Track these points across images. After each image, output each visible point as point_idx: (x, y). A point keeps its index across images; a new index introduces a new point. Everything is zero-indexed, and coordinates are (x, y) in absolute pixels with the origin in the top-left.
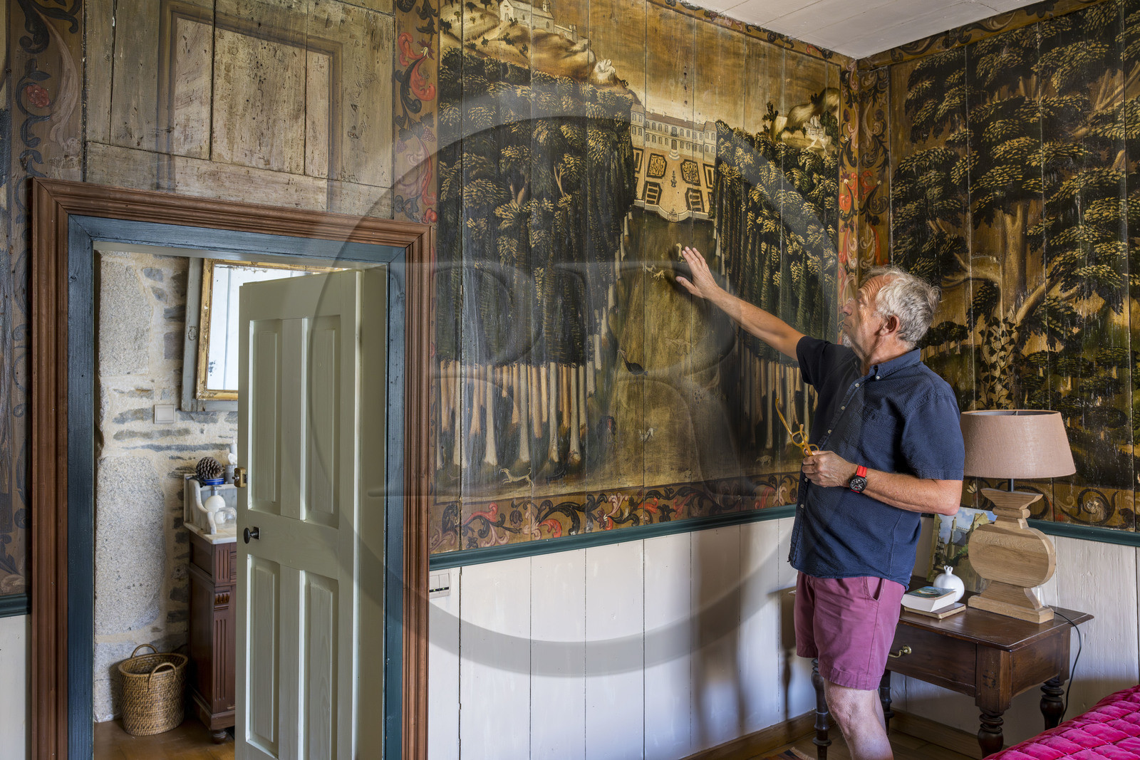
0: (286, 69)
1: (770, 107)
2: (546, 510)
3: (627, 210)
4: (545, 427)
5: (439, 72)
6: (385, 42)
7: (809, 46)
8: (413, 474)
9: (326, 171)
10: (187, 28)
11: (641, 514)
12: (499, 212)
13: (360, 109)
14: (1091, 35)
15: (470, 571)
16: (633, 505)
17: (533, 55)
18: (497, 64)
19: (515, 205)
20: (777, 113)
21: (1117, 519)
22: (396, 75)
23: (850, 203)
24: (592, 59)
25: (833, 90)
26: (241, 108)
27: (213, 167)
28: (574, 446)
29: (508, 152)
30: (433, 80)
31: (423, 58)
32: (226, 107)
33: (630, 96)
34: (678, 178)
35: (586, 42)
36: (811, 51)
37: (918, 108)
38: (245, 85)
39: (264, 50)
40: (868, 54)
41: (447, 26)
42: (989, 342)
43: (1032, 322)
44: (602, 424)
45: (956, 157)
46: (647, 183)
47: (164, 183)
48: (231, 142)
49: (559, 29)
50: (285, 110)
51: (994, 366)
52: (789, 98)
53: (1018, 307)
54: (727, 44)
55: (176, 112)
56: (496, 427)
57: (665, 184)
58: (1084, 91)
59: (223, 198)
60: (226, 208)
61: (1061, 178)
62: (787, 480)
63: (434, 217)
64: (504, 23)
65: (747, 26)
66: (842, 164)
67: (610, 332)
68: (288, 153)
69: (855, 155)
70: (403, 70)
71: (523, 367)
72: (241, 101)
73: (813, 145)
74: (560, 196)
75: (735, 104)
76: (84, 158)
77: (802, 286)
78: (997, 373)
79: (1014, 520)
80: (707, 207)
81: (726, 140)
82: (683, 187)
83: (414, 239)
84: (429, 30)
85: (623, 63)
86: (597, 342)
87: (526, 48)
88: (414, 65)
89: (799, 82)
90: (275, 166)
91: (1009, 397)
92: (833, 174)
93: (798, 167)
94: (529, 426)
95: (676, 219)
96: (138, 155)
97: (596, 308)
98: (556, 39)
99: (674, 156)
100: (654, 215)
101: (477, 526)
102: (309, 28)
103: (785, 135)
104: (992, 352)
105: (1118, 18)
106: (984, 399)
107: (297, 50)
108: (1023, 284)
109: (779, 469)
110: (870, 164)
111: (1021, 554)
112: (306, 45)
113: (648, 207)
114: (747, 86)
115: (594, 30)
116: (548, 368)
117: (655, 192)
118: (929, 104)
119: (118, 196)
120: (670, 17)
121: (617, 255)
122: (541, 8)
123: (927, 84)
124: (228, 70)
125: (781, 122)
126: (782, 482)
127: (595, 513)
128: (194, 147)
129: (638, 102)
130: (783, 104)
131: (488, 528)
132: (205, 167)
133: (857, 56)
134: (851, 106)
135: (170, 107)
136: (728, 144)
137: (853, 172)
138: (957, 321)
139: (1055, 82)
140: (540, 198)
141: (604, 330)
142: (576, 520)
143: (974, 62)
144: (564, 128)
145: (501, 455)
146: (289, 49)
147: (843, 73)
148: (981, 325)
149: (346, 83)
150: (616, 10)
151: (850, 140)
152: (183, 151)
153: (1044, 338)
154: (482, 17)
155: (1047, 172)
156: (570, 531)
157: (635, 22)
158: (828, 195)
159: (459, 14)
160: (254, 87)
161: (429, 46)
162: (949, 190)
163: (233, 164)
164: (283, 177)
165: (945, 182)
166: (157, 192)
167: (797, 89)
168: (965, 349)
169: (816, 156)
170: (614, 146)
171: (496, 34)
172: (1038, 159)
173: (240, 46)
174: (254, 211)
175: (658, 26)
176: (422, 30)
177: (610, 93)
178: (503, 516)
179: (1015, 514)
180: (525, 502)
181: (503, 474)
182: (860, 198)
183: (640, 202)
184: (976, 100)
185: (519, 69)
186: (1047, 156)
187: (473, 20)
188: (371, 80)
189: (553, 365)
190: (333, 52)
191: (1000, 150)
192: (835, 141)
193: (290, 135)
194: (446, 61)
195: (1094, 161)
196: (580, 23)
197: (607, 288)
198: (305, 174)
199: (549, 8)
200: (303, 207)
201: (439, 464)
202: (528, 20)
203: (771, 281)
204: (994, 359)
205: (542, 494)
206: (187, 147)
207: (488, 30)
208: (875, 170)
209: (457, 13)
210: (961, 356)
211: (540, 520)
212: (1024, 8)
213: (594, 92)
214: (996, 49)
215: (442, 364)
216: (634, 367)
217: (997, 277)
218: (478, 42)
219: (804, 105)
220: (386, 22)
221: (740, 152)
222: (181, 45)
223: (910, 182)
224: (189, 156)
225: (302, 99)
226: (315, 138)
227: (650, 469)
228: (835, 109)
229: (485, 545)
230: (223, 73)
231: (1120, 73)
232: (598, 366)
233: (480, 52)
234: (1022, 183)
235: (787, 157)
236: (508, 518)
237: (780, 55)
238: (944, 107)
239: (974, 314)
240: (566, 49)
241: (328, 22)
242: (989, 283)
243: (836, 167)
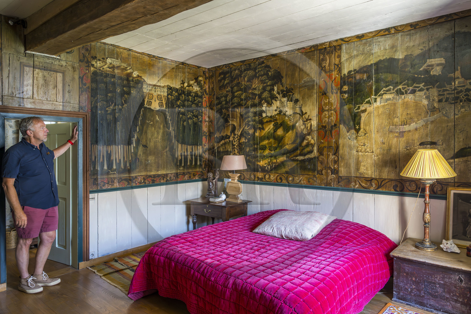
0: (51, 77)
1: (183, 81)
2: (120, 180)
3: (142, 108)
4: (120, 160)
5: (91, 76)
6: (77, 70)
7: (193, 65)
8: (85, 171)
9: (62, 101)
10: (27, 69)
11: (146, 181)
12: (107, 109)
13: (71, 86)
14: (252, 69)
15: (100, 194)
16: (144, 179)
17: (116, 71)
18: (106, 74)
19: (111, 107)
20: (184, 82)
21: (256, 179)
22: (79, 77)
23: (206, 104)
24: (132, 71)
25: (201, 76)
26: (40, 87)
27: (33, 101)
28: (128, 165)
29: (109, 95)
30: (89, 78)
31: (87, 73)
32: (36, 87)
33: (143, 80)
34: (156, 99)
35: (130, 67)
36: (194, 67)
37: (221, 82)
38: (41, 81)
39: (46, 73)
40: (210, 67)
41: (93, 65)
42: (234, 139)
43: (242, 135)
44: (136, 160)
45: (228, 95)
46: (148, 101)
47: (22, 104)
48: (38, 94)
49: (123, 64)
50: (51, 87)
51: (235, 145)
52: (188, 79)
53: (239, 131)
54: (170, 66)
55: (24, 88)
56: (107, 160)
57: (153, 101)
58: (251, 82)
59: (36, 108)
60: (37, 110)
61: (247, 102)
62: (188, 174)
63: (90, 111)
64: (108, 64)
65: (176, 61)
66: (204, 94)
67: (137, 137)
68: (52, 97)
69: (208, 92)
70: (82, 76)
71: (114, 146)
72: (40, 85)
73: (195, 90)
74: (124, 105)
75: (172, 80)
76: (2, 99)
77: (192, 126)
78: (235, 147)
79: (234, 180)
80: (165, 106)
81: (170, 90)
82: (158, 102)
83: (85, 116)
84: (88, 66)
85: (141, 72)
86: (134, 140)
87: (114, 70)
88: (84, 75)
89: (191, 75)
90: (49, 100)
91: (238, 152)
92: (201, 97)
93: (191, 96)
94: (116, 160)
95: (156, 109)
96: (15, 98)
97: (134, 131)
98: (122, 67)
99: (155, 94)
100: (150, 109)
101: (102, 184)
102: (57, 67)
103: (187, 88)
104: (235, 142)
105: (256, 66)
106: (233, 153)
107: (54, 73)
108: (240, 126)
109: (186, 171)
110: (211, 95)
111: (235, 188)
112: (56, 71)
113: (148, 107)
114: (176, 76)
115: (133, 64)
116: (121, 146)
117: (150, 103)
118: (223, 81)
119: (11, 108)
120: (154, 60)
121: (139, 119)
122: (118, 60)
123: (222, 76)
124: (37, 78)
125: (186, 85)
126: (187, 174)
127: (134, 181)
128: (29, 96)
129: (145, 81)
130: (186, 80)
131: (105, 184)
132: (32, 101)
133: (208, 68)
134: (206, 80)
135: (23, 87)
136: (170, 91)
137: (207, 96)
138: (228, 134)
139: (246, 79)
140: (118, 105)
141: (136, 137)
142: (129, 183)
143: (231, 72)
144: (124, 88)
145: (108, 167)
146: (52, 73)
147: (204, 72)
148: (233, 135)
149: (67, 80)
150: (139, 59)
151: (206, 88)
152: (26, 97)
153: (244, 138)
154: (102, 62)
155: (245, 100)
156: (127, 185)
157: (144, 62)
158: (200, 102)
159: (96, 62)
160: (43, 82)
161: (88, 70)
162: (227, 103)
163: (38, 100)
164: (51, 102)
165: (226, 100)
166: (20, 107)
167: (190, 76)
168: (230, 141)
169: (196, 93)
170: (138, 92)
171: (106, 66)
172: (243, 97)
173: (40, 72)
174: (44, 111)
175: (150, 62)
176: (86, 66)
177: (137, 79)
178: (109, 182)
179: (234, 179)
180: (115, 178)
181: (109, 172)
182: (209, 103)
183: (146, 105)
184: (232, 81)
185: (112, 75)
186: (245, 96)
187: (100, 63)
188: (73, 79)
189: (122, 145)
190: (63, 73)
191: (236, 94)
192: (201, 89)
193: (53, 93)
194: (93, 73)
195: (253, 99)
196: (129, 63)
197: (137, 127)
198: (56, 101)
199: (120, 59)
200: (56, 109)
201: (92, 169)
202: (114, 63)
203: (183, 124)
204: (235, 143)
205: (119, 176)
206: (27, 96)
207: (104, 66)
208: (212, 96)
209: (95, 62)
210: (229, 143)
211: (119, 183)
212: (240, 61)
213: (133, 79)
214: (235, 70)
215: (92, 145)
216: (145, 146)
217: (235, 124)
218: (101, 69)
219: (192, 80)
220: (77, 65)
221: (174, 92)
222: (25, 73)
223: (219, 100)
224: (27, 98)
225: (56, 84)
226: (59, 93)
227: (149, 171)
228: (201, 81)
229: (104, 188)
230: (36, 78)
231: (257, 79)
232: (134, 146)
233: (102, 71)
234: (240, 102)
235: (187, 93)
236: (110, 182)
237: (185, 68)
238: (226, 82)
239: (231, 133)
240: (125, 69)
241: (62, 66)
242: (234, 125)
243: (202, 95)
